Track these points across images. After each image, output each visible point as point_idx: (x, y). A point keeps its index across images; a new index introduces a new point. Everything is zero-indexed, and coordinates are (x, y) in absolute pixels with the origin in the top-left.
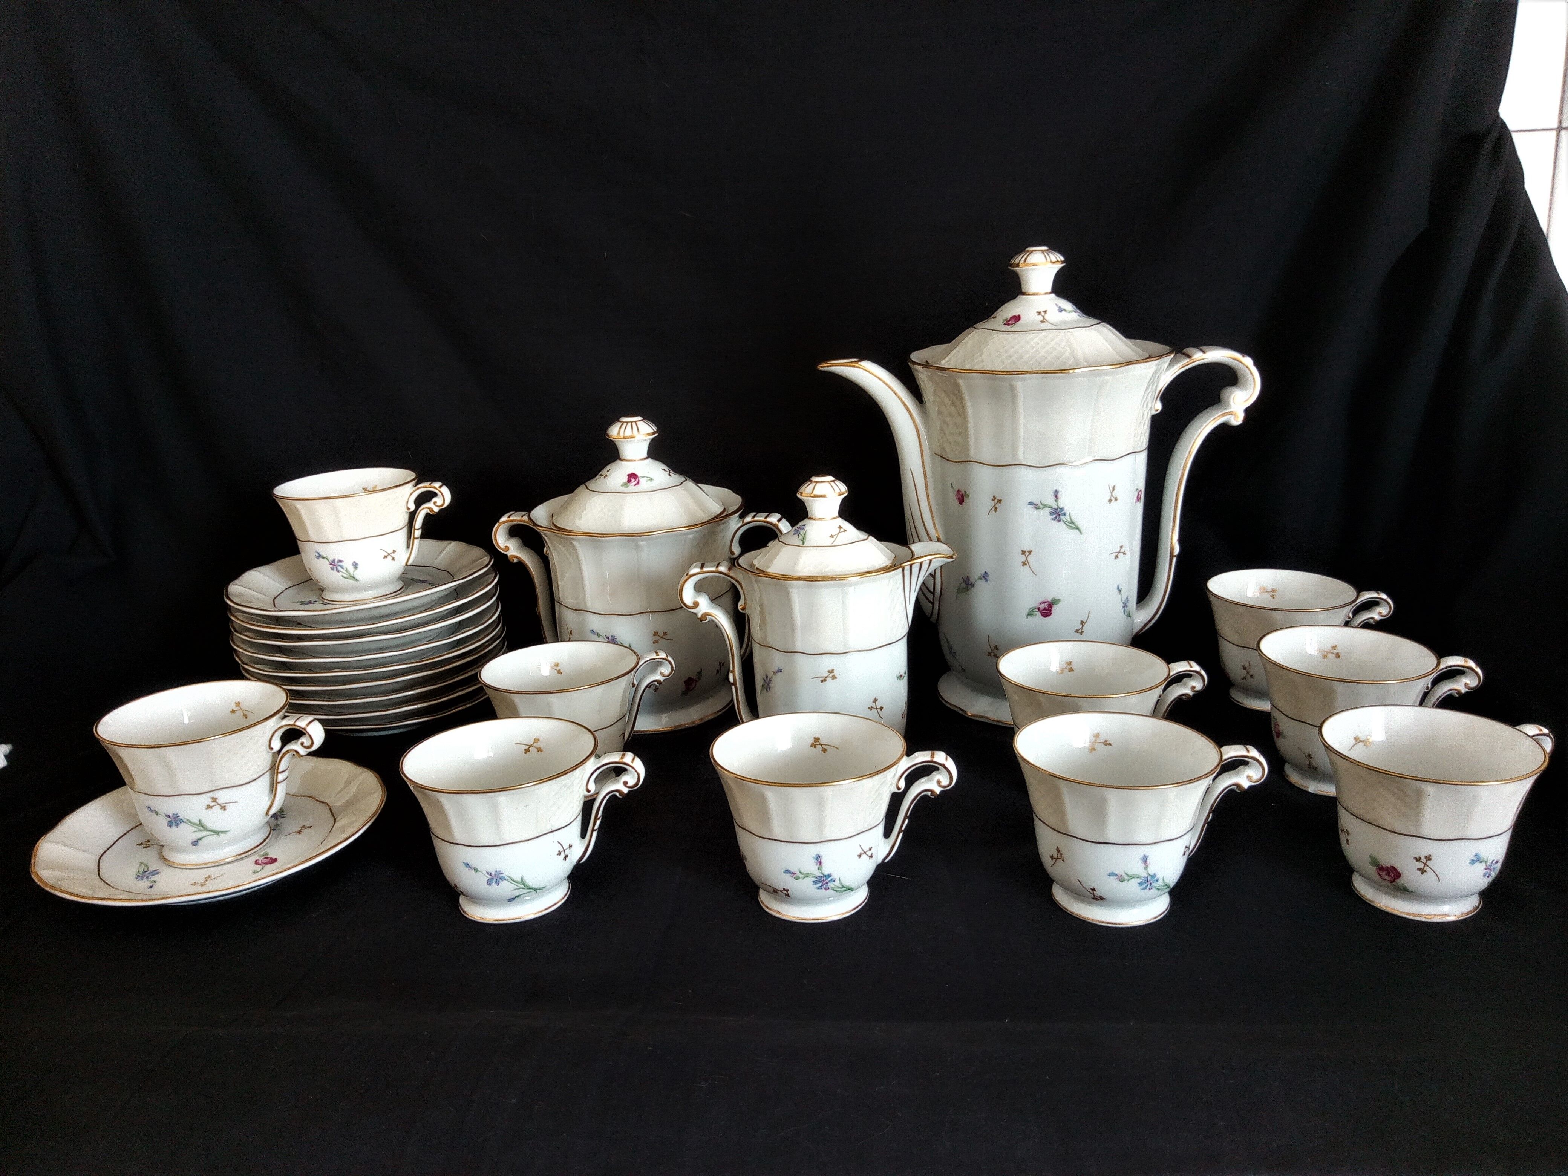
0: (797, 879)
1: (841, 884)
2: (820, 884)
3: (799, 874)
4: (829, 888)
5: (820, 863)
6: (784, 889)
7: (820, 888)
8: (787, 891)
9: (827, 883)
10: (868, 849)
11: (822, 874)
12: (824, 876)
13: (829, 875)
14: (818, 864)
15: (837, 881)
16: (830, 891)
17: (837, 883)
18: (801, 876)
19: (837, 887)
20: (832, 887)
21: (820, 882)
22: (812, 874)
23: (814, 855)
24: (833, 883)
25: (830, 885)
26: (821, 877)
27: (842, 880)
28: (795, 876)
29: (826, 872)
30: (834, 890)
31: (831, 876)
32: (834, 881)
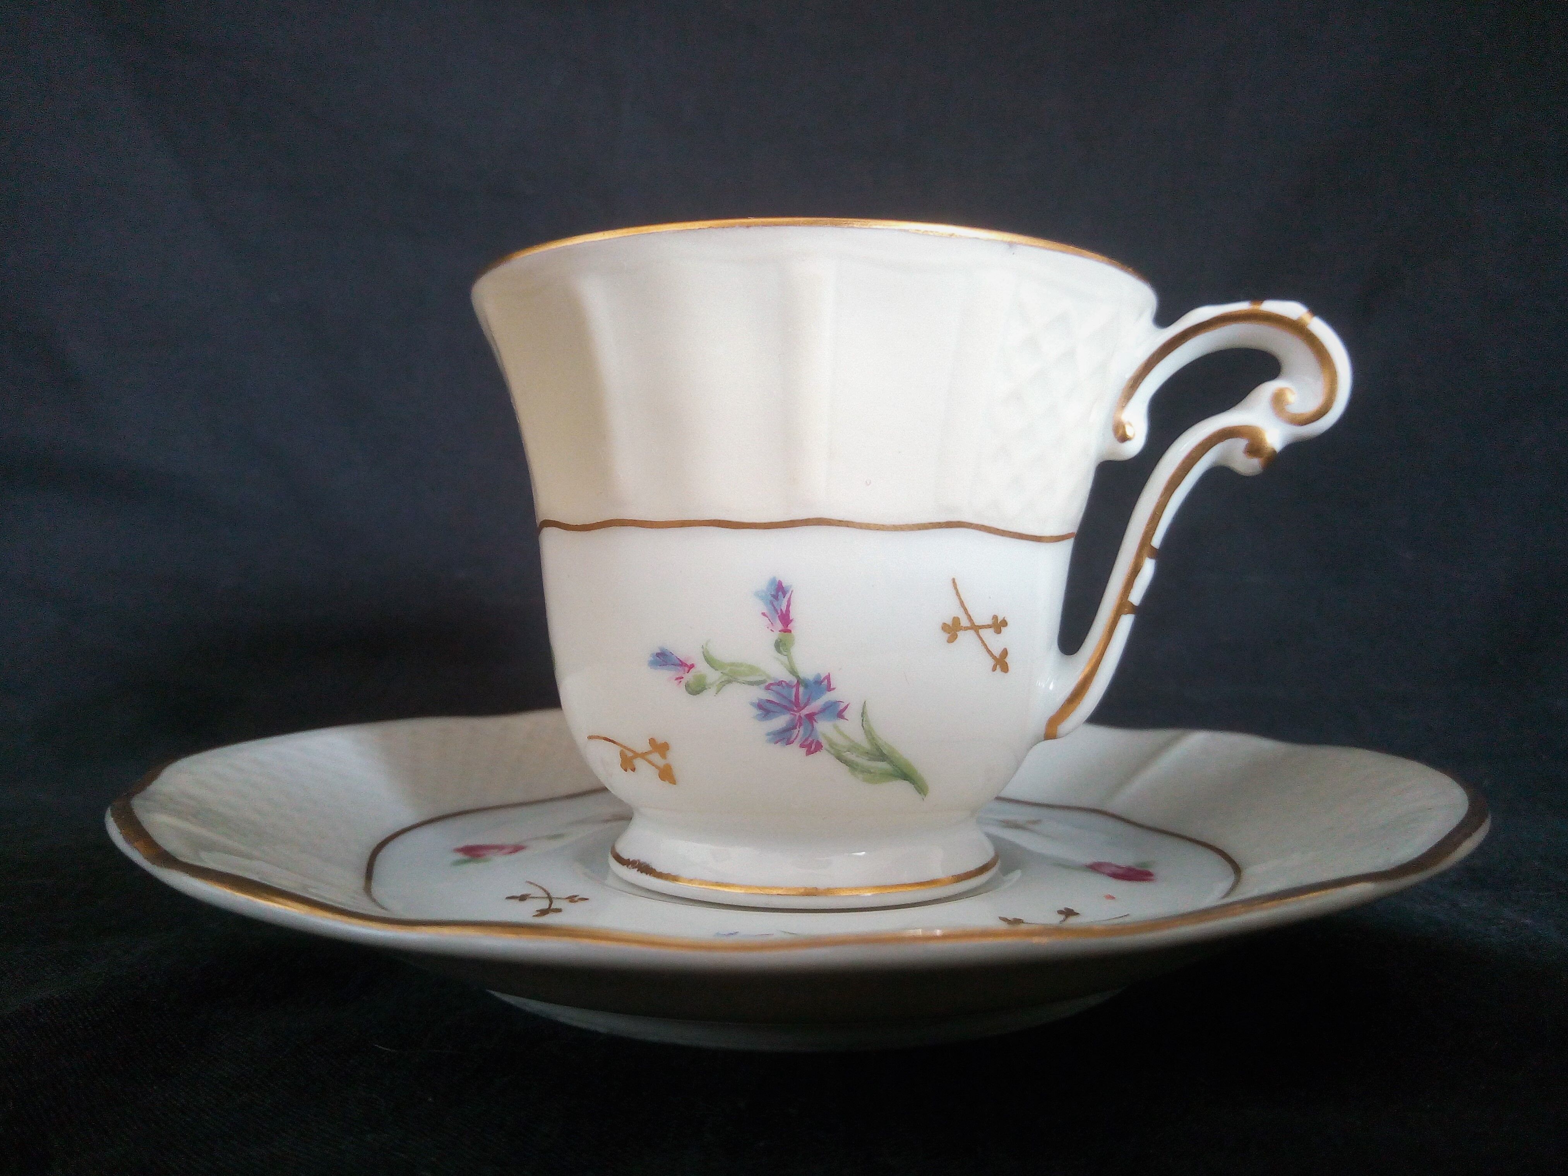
0: (696, 689)
1: (869, 733)
2: (781, 721)
3: (702, 667)
4: (819, 747)
5: (785, 619)
6: (652, 741)
7: (783, 737)
8: (662, 748)
9: (811, 717)
10: (989, 621)
11: (793, 672)
12: (800, 682)
13: (823, 684)
14: (779, 625)
15: (852, 714)
16: (823, 760)
17: (851, 727)
18: (713, 676)
19: (854, 747)
20: (832, 744)
21: (785, 707)
22: (753, 670)
23: (762, 583)
24: (840, 723)
25: (824, 728)
26: (789, 685)
27: (873, 714)
28: (689, 677)
29: (808, 670)
30: (840, 758)
31: (829, 689)
32: (840, 715)
